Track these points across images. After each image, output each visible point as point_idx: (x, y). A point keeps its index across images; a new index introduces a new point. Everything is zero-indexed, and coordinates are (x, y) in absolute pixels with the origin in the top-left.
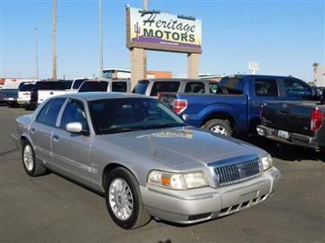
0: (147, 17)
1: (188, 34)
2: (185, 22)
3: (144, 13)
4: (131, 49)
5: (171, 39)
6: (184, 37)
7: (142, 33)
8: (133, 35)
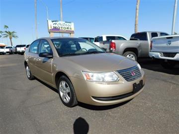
0: (54, 22)
1: (69, 27)
2: (68, 24)
3: (53, 21)
4: (50, 33)
5: (63, 29)
6: (68, 28)
7: (53, 28)
8: (50, 28)
